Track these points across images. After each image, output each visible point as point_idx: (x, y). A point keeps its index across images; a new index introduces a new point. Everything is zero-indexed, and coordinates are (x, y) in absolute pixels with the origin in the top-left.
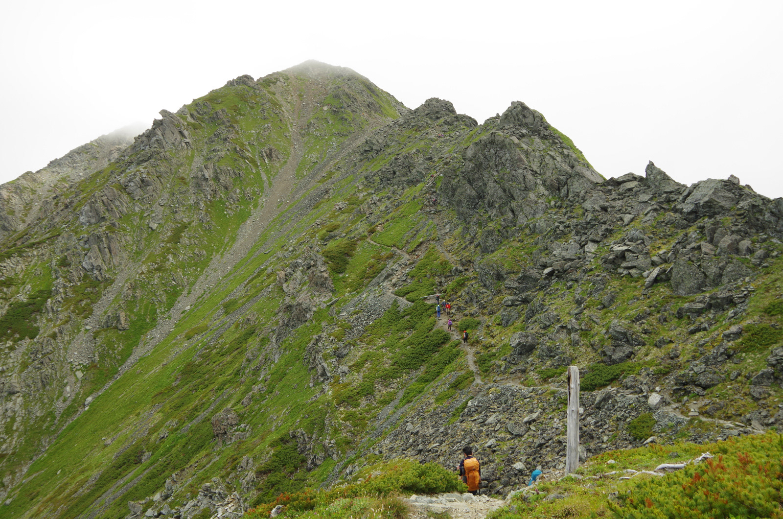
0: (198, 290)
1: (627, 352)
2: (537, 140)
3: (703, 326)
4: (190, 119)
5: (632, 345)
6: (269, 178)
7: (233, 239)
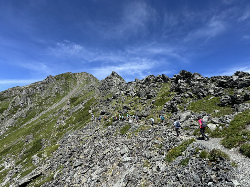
0: (48, 110)
1: (126, 111)
2: (116, 78)
3: (145, 103)
4: (56, 78)
5: (128, 110)
6: (71, 90)
7: (60, 100)
